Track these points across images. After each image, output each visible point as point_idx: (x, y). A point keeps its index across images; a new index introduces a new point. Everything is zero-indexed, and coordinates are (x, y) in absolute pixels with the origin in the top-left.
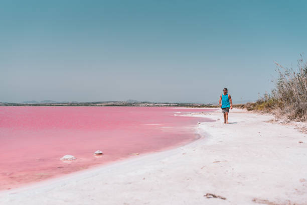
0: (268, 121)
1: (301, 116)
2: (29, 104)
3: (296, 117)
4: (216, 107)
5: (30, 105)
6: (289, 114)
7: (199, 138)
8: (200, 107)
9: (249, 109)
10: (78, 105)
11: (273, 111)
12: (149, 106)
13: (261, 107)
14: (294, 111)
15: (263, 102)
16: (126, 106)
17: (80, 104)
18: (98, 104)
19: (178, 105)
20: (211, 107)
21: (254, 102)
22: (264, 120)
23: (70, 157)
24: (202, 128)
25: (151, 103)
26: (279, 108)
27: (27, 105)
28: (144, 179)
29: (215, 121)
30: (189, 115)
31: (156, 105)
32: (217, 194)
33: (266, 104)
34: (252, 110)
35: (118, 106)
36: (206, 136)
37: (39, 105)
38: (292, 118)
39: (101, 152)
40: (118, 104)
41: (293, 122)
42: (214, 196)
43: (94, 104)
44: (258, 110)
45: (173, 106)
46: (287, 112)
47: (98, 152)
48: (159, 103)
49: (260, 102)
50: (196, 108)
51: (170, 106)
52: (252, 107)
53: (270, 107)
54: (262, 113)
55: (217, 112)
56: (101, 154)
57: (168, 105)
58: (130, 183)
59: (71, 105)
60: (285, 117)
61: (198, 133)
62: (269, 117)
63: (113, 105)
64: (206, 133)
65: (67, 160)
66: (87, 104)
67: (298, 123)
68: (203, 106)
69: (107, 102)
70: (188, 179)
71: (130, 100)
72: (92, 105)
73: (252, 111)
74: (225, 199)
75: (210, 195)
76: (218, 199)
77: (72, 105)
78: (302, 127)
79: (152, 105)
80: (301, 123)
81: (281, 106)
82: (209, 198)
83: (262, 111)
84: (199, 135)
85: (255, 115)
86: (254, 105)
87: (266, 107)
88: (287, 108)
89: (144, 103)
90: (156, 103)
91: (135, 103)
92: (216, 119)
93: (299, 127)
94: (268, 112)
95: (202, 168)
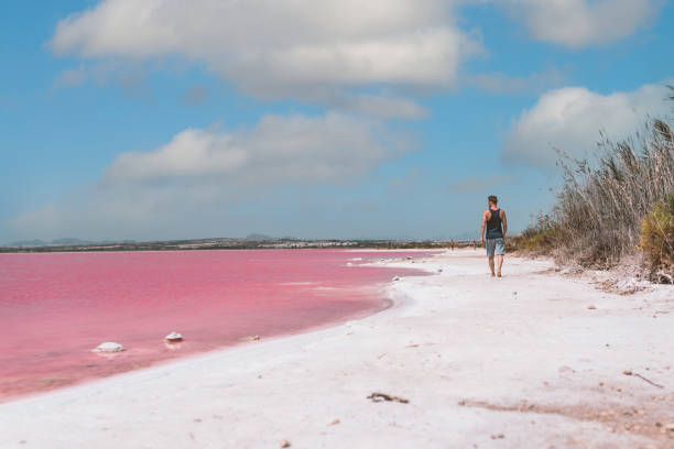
0: (542, 273)
1: (605, 261)
2: (24, 246)
3: (595, 260)
4: (440, 247)
5: (28, 250)
6: (581, 255)
7: (388, 307)
8: (406, 247)
9: (509, 250)
10: (137, 247)
11: (555, 252)
12: (296, 247)
13: (530, 244)
14: (590, 249)
15: (536, 234)
16: (244, 248)
17: (142, 244)
18: (181, 246)
19: (360, 244)
20: (430, 247)
21: (519, 235)
22: (534, 269)
23: (113, 346)
24: (401, 287)
25: (300, 241)
26: (564, 247)
27: (21, 250)
28: (260, 377)
29: (432, 274)
30: (379, 264)
31: (312, 246)
32: (392, 395)
33: (541, 237)
34: (514, 250)
35: (228, 248)
36: (406, 301)
37: (49, 250)
38: (587, 263)
39: (179, 336)
40: (228, 244)
41: (588, 272)
42: (388, 398)
43: (172, 246)
44: (525, 251)
45: (349, 247)
46: (577, 250)
47: (171, 336)
48: (318, 241)
49: (529, 234)
51: (341, 247)
52: (514, 245)
53: (549, 243)
54: (534, 257)
55: (442, 257)
56: (179, 340)
57: (337, 245)
58: (230, 386)
59: (121, 249)
60: (574, 263)
61: (390, 297)
62: (547, 263)
63: (216, 247)
64: (406, 297)
65: (107, 352)
66: (157, 246)
67: (598, 273)
68: (413, 245)
69: (204, 241)
70: (346, 375)
71: (252, 236)
72: (168, 249)
73: (514, 254)
74: (406, 402)
75: (379, 395)
76: (394, 403)
77: (124, 247)
78: (604, 280)
79: (302, 244)
80: (605, 273)
81: (566, 240)
82: (377, 401)
83: (533, 253)
84: (390, 300)
85: (519, 260)
86: (518, 240)
87: (542, 244)
88: (579, 242)
89: (284, 241)
90: (310, 242)
91: (264, 242)
92: (435, 271)
93: (599, 280)
94: (544, 254)
95: (380, 358)
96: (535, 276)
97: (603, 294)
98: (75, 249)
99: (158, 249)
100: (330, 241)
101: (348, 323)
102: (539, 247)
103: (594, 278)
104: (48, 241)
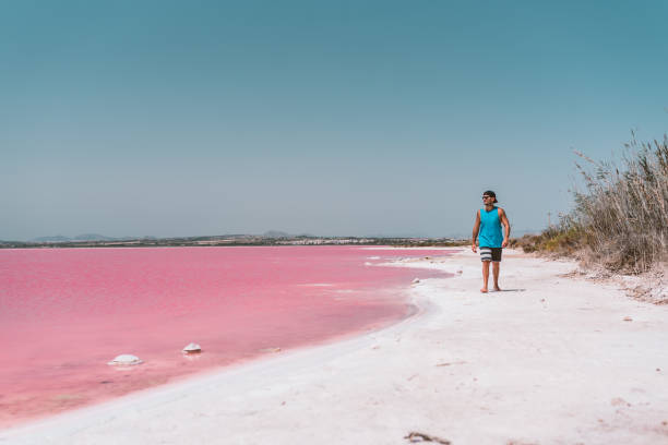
0: (566, 276)
1: (633, 264)
2: (48, 242)
3: (623, 264)
4: (457, 245)
5: (52, 245)
6: (608, 260)
7: (413, 314)
8: (422, 245)
9: (528, 250)
10: (157, 243)
11: (578, 253)
12: (313, 244)
13: (552, 244)
14: (618, 252)
15: (556, 234)
16: (262, 244)
17: (162, 241)
18: (200, 242)
19: (376, 242)
20: (447, 245)
21: (538, 234)
22: (558, 272)
23: (129, 358)
24: (422, 291)
25: (317, 238)
26: (589, 249)
27: (45, 245)
28: (284, 403)
29: (452, 275)
30: (398, 263)
31: (329, 242)
32: (431, 434)
33: (562, 238)
34: (534, 250)
35: (246, 244)
36: (428, 308)
37: (71, 245)
38: (614, 268)
39: (198, 347)
40: (247, 241)
41: (616, 277)
42: (427, 439)
43: (191, 242)
44: (546, 251)
45: (365, 244)
46: (604, 253)
47: (190, 347)
48: (334, 238)
49: (549, 234)
50: (414, 248)
51: (358, 244)
52: (533, 244)
53: (571, 244)
54: (555, 258)
55: (460, 256)
56: (198, 351)
57: (354, 241)
58: (252, 414)
59: (141, 245)
60: (600, 267)
61: (414, 302)
62: (570, 265)
63: (235, 244)
64: (429, 303)
65: (123, 365)
66: (176, 242)
67: (627, 278)
68: (430, 243)
69: (222, 237)
70: (376, 403)
71: (270, 233)
72: (187, 245)
73: (534, 254)
74: (448, 443)
75: (417, 435)
76: (434, 444)
77: (144, 243)
78: (634, 286)
79: (319, 241)
80: (633, 278)
81: (592, 242)
82: (415, 441)
83: (555, 254)
84: (413, 306)
85: (540, 261)
86: (538, 240)
87: (563, 245)
88: (606, 246)
89: (301, 238)
90: (328, 239)
91: (282, 239)
92: (454, 272)
93: (628, 286)
94: (566, 255)
95: (410, 380)
97: (636, 303)
98: (97, 245)
99: (178, 245)
100: (347, 238)
102: (561, 248)
103: (622, 284)
104: (72, 237)
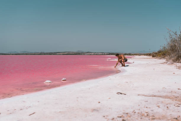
0: (162, 63)
1: (179, 60)
3: (177, 60)
4: (134, 55)
5: (13, 54)
6: (173, 59)
9: (153, 56)
10: (45, 54)
11: (166, 57)
12: (91, 55)
13: (160, 55)
14: (176, 57)
15: (161, 52)
16: (76, 54)
17: (46, 53)
18: (57, 54)
19: (110, 54)
20: (131, 55)
21: (157, 52)
22: (160, 62)
23: (49, 81)
25: (92, 53)
26: (168, 56)
27: (11, 54)
28: (89, 89)
29: (131, 63)
31: (96, 54)
33: (163, 53)
34: (155, 56)
36: (124, 71)
37: (19, 54)
38: (175, 61)
39: (65, 79)
40: (71, 53)
41: (175, 63)
42: (121, 94)
43: (55, 54)
44: (158, 57)
45: (107, 55)
46: (172, 57)
47: (63, 79)
48: (97, 53)
49: (159, 52)
51: (104, 54)
52: (155, 55)
53: (165, 55)
54: (160, 59)
55: (134, 58)
56: (65, 80)
57: (103, 54)
58: (83, 91)
60: (171, 61)
62: (164, 60)
63: (68, 54)
65: (48, 83)
66: (50, 54)
67: (178, 64)
70: (110, 89)
71: (78, 51)
72: (54, 54)
73: (155, 58)
74: (125, 94)
75: (119, 93)
76: (123, 95)
77: (41, 54)
78: (179, 66)
79: (93, 54)
81: (169, 54)
83: (160, 57)
84: (120, 70)
85: (156, 60)
87: (163, 55)
88: (173, 55)
89: (87, 53)
90: (95, 53)
91: (82, 53)
92: (132, 62)
93: (177, 66)
94: (163, 58)
95: (118, 85)
96: (160, 64)
97: (178, 70)
98: (27, 54)
99: (51, 55)
100: (101, 53)
101: (109, 77)
102: (162, 56)
103: (176, 65)
104: (19, 52)
